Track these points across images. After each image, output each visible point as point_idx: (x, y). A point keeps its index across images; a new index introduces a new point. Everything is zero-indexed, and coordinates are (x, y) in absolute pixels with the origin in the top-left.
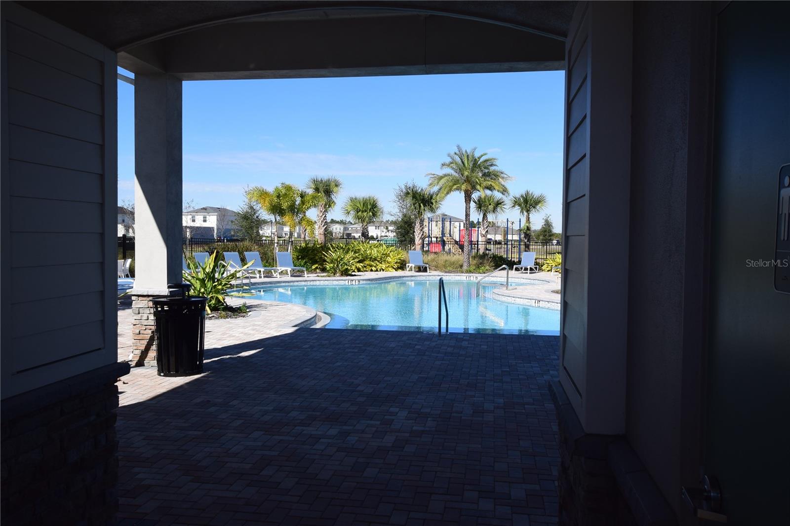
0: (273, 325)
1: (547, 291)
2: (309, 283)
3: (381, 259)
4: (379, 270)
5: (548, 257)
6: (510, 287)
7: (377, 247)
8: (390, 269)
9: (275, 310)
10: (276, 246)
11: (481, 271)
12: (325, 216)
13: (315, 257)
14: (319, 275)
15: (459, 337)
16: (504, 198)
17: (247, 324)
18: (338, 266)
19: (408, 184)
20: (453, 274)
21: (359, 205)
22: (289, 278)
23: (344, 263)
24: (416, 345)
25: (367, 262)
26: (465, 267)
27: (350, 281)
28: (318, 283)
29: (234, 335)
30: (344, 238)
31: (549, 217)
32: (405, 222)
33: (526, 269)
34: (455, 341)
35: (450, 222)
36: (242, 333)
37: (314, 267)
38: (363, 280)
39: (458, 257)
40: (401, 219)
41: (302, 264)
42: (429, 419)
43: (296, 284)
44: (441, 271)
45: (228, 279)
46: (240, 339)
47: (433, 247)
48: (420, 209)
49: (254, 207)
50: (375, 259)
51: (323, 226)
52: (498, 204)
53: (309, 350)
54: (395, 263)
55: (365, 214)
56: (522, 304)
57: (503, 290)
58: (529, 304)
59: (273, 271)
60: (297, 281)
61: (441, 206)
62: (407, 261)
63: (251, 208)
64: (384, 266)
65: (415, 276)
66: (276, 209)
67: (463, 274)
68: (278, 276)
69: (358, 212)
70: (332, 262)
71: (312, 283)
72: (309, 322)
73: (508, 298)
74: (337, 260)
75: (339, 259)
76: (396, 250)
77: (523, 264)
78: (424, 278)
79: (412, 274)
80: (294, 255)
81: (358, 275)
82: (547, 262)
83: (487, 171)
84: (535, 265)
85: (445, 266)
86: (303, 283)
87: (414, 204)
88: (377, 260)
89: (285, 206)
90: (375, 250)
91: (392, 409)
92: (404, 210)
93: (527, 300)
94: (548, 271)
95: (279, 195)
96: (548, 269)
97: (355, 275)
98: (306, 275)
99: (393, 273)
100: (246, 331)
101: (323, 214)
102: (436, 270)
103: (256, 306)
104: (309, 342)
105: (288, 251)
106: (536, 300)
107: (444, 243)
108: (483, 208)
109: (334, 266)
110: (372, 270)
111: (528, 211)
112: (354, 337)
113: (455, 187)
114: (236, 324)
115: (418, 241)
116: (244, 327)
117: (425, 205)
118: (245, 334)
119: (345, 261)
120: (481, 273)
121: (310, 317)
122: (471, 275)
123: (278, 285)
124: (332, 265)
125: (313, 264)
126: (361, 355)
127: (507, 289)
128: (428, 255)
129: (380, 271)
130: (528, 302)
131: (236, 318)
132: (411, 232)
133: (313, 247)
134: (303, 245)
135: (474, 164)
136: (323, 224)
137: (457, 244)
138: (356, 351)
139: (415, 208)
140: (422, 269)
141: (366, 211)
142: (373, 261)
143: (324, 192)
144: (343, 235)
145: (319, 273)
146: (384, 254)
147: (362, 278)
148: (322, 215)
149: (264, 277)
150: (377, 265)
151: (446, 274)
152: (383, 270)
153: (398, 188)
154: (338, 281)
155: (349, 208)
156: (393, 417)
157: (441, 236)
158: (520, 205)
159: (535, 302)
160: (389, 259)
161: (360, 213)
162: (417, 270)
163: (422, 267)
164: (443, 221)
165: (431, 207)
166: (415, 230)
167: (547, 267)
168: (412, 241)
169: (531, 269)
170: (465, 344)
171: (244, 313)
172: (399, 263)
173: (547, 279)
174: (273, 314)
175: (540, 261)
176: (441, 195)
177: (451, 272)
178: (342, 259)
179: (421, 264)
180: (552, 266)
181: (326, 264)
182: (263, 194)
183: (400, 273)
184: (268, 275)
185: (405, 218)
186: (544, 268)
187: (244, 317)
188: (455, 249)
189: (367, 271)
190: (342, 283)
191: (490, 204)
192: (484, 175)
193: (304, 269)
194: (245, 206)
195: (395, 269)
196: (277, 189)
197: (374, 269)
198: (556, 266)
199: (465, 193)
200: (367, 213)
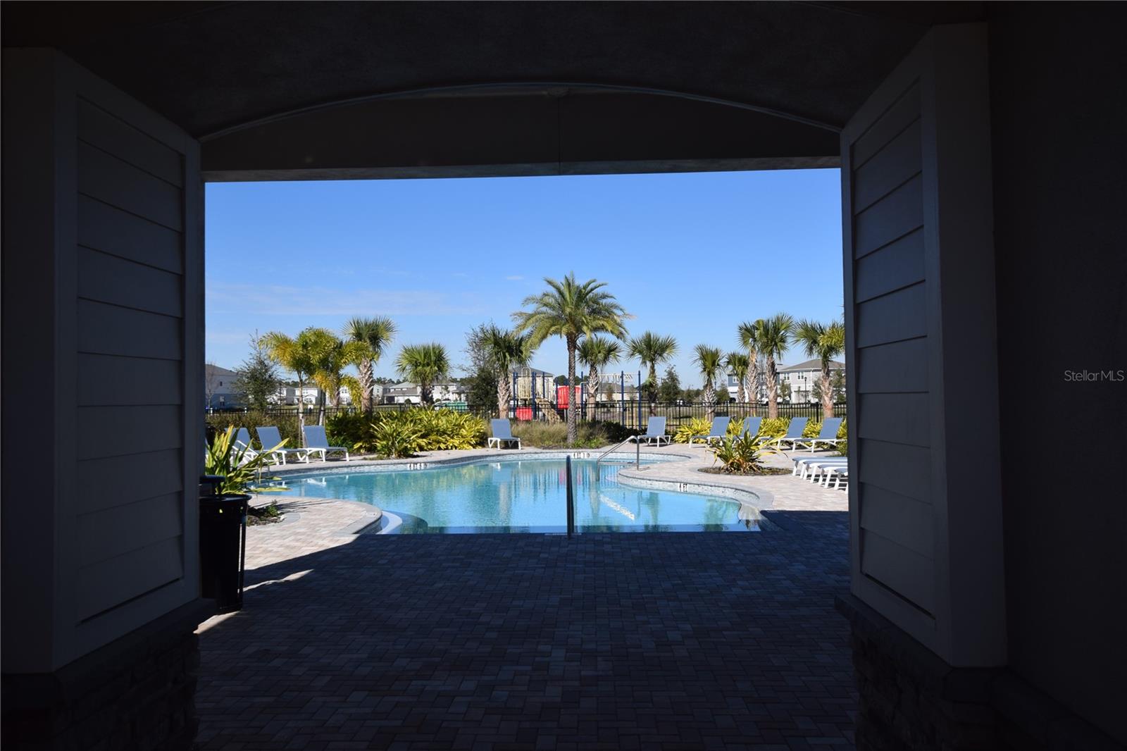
0: (325, 532)
1: (692, 470)
2: (353, 470)
3: (452, 431)
4: (450, 448)
5: (682, 423)
6: (640, 467)
7: (445, 415)
8: (465, 446)
9: (319, 510)
10: (301, 418)
11: (593, 445)
12: (371, 373)
13: (357, 432)
14: (367, 457)
15: (596, 538)
16: (620, 342)
17: (284, 533)
18: (393, 443)
19: (485, 326)
20: (556, 451)
21: (418, 357)
22: (323, 463)
23: (402, 439)
24: (540, 553)
25: (433, 437)
26: (571, 440)
27: (412, 465)
28: (366, 469)
29: (270, 549)
30: (384, 404)
31: (673, 368)
32: (483, 379)
33: (654, 440)
34: (593, 545)
35: (543, 377)
36: (281, 546)
37: (356, 446)
38: (431, 463)
39: (558, 426)
40: (476, 375)
41: (340, 443)
42: (599, 659)
43: (335, 471)
44: (536, 447)
45: (249, 467)
46: (281, 555)
47: (521, 414)
48: (505, 361)
49: (266, 362)
50: (444, 433)
51: (369, 388)
52: (611, 350)
53: (389, 567)
54: (473, 437)
55: (428, 369)
56: (661, 488)
57: (632, 471)
58: (672, 489)
59: (298, 453)
60: (337, 467)
61: (532, 355)
62: (489, 434)
63: (262, 363)
64: (456, 442)
65: (503, 455)
66: (301, 364)
67: (570, 450)
68: (307, 460)
69: (416, 366)
70: (385, 437)
71: (358, 469)
72: (374, 526)
73: (642, 481)
74: (392, 435)
75: (395, 434)
76: (472, 418)
77: (649, 434)
78: (515, 457)
79: (499, 453)
80: (327, 429)
81: (422, 456)
82: (682, 430)
83: (595, 306)
84: (666, 434)
85: (542, 440)
86: (346, 470)
87: (496, 354)
88: (446, 434)
89: (315, 358)
90: (444, 419)
91: (541, 648)
92: (481, 362)
93: (669, 483)
94: (683, 442)
95: (307, 343)
96: (682, 439)
97: (418, 456)
98: (348, 458)
99: (470, 452)
100: (287, 542)
101: (368, 370)
102: (529, 446)
103: (288, 506)
104: (386, 555)
105: (318, 424)
106: (681, 483)
107: (536, 408)
108: (589, 358)
109: (388, 444)
110: (440, 449)
111: (652, 360)
112: (448, 545)
113: (553, 328)
114: (268, 534)
115: (502, 404)
116: (283, 537)
117: (511, 355)
118: (287, 547)
119: (404, 436)
120: (593, 448)
121: (375, 519)
122: (580, 450)
123: (309, 473)
124: (385, 443)
125: (355, 442)
126: (466, 571)
127: (638, 468)
128: (517, 425)
129: (452, 449)
130: (669, 486)
131: (265, 524)
132: (492, 393)
133: (354, 417)
134: (340, 414)
135: (578, 297)
136: (368, 384)
137: (554, 409)
138: (458, 564)
139: (498, 360)
140: (510, 444)
141: (428, 365)
142: (440, 435)
143: (370, 338)
144: (383, 399)
145: (365, 454)
146: (457, 425)
147: (429, 459)
148: (367, 372)
149: (287, 462)
150: (446, 440)
151: (544, 451)
152: (456, 448)
153: (472, 332)
154: (393, 465)
155: (405, 362)
156: (547, 659)
157: (531, 397)
158: (640, 352)
159: (680, 486)
160: (464, 432)
161: (420, 367)
162: (503, 446)
163: (511, 442)
164: (533, 377)
165: (519, 357)
166: (499, 391)
167: (682, 437)
168: (494, 406)
169: (661, 440)
170: (608, 548)
171: (275, 516)
172: (477, 437)
173: (687, 453)
174: (318, 517)
175: (671, 429)
176: (534, 339)
177: (552, 448)
178: (399, 434)
179: (509, 437)
180: (688, 435)
181: (376, 442)
182: (283, 343)
183: (479, 451)
184: (292, 459)
185: (484, 374)
186: (677, 437)
187: (276, 522)
188: (551, 415)
189: (432, 450)
190: (401, 467)
191: (599, 352)
192: (594, 312)
193: (345, 449)
194: (252, 361)
195: (472, 445)
196: (302, 335)
197: (442, 446)
198: (693, 435)
199: (567, 337)
200: (431, 367)
